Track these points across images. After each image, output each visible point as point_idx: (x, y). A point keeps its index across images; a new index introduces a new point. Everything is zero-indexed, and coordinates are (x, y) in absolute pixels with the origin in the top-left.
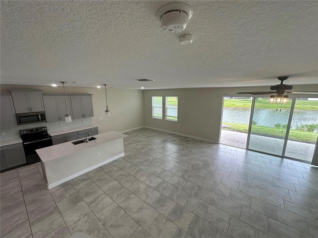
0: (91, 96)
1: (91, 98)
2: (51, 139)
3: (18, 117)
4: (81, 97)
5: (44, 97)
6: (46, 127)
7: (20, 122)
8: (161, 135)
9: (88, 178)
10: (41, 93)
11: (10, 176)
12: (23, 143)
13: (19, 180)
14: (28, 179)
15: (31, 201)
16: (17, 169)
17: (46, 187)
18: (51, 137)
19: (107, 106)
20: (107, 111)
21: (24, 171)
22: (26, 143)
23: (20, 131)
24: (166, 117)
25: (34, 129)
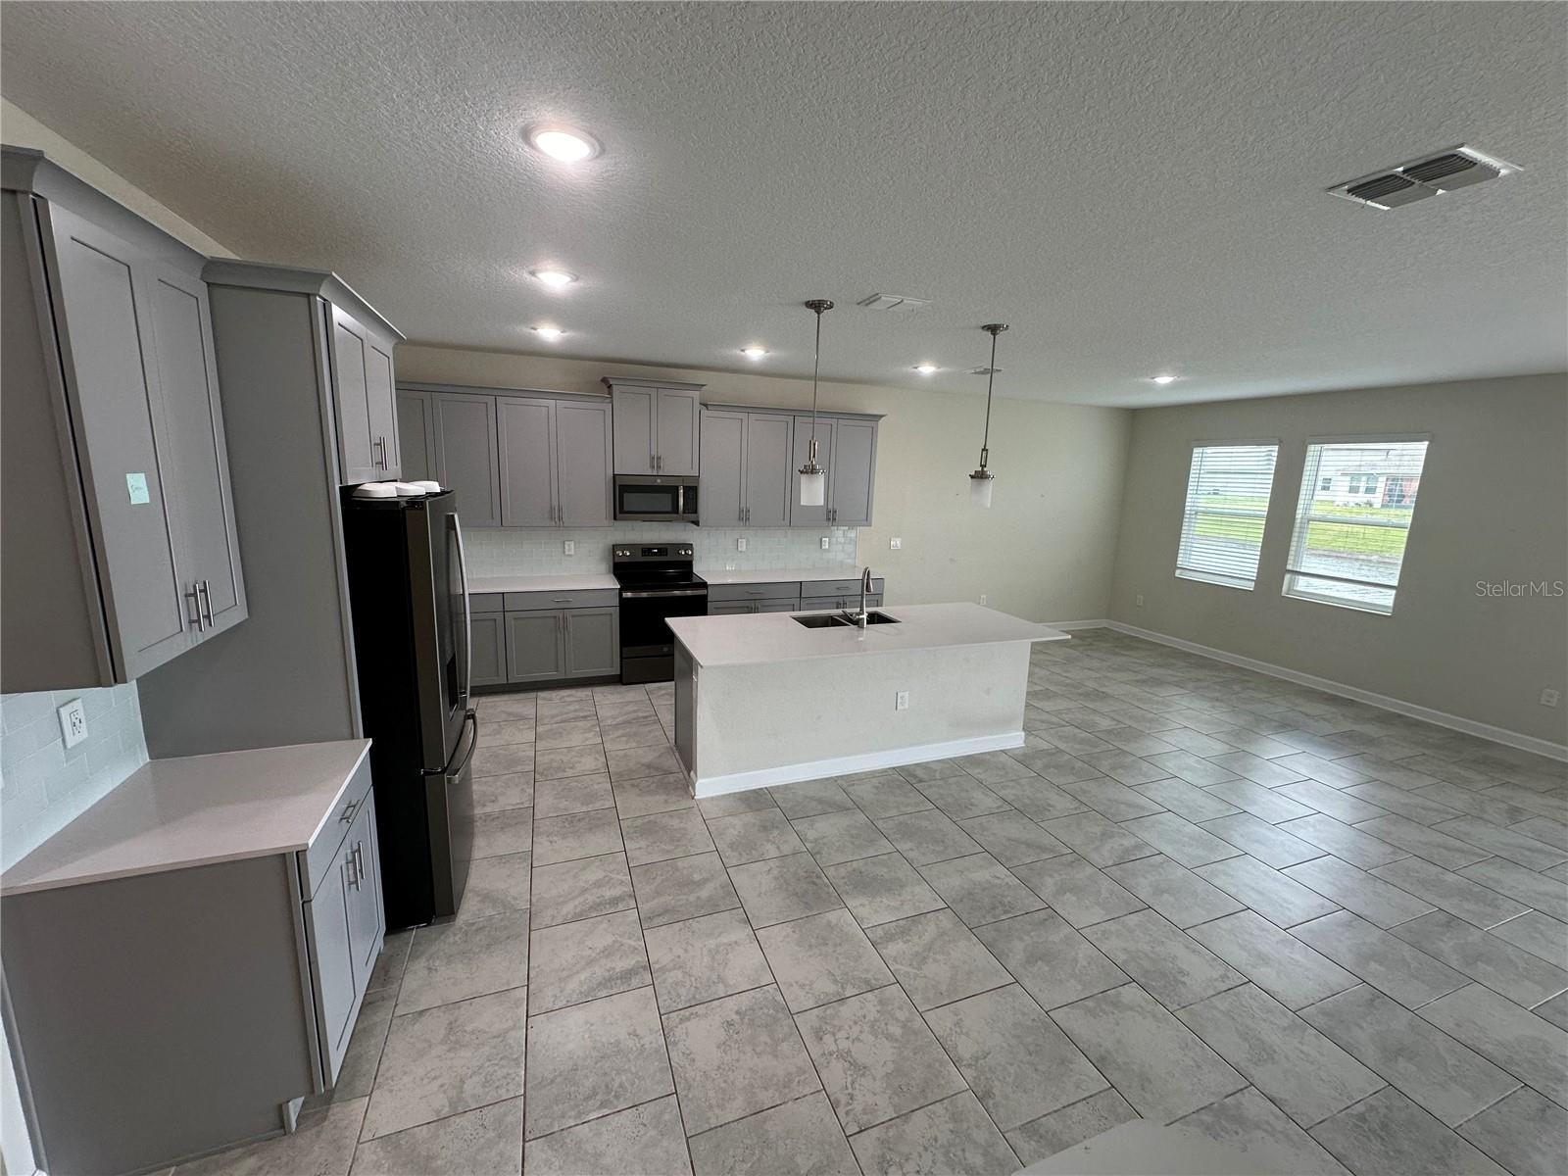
0: (873, 424)
1: (874, 434)
2: (706, 596)
3: (620, 486)
4: (835, 426)
5: (705, 412)
6: (690, 546)
7: (622, 511)
8: (1236, 688)
9: (850, 804)
10: (696, 394)
11: (571, 708)
12: (621, 591)
13: (598, 729)
14: (623, 736)
15: (639, 822)
16: (590, 689)
17: (686, 787)
18: (704, 585)
19: (984, 449)
20: (980, 476)
21: (613, 702)
22: (629, 595)
23: (613, 546)
24: (1292, 582)
25: (655, 546)
